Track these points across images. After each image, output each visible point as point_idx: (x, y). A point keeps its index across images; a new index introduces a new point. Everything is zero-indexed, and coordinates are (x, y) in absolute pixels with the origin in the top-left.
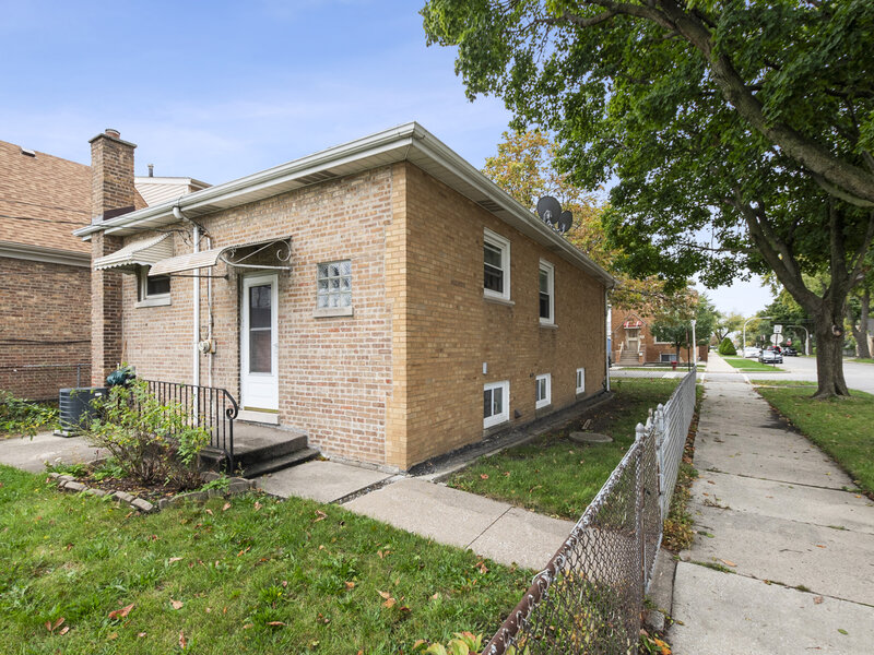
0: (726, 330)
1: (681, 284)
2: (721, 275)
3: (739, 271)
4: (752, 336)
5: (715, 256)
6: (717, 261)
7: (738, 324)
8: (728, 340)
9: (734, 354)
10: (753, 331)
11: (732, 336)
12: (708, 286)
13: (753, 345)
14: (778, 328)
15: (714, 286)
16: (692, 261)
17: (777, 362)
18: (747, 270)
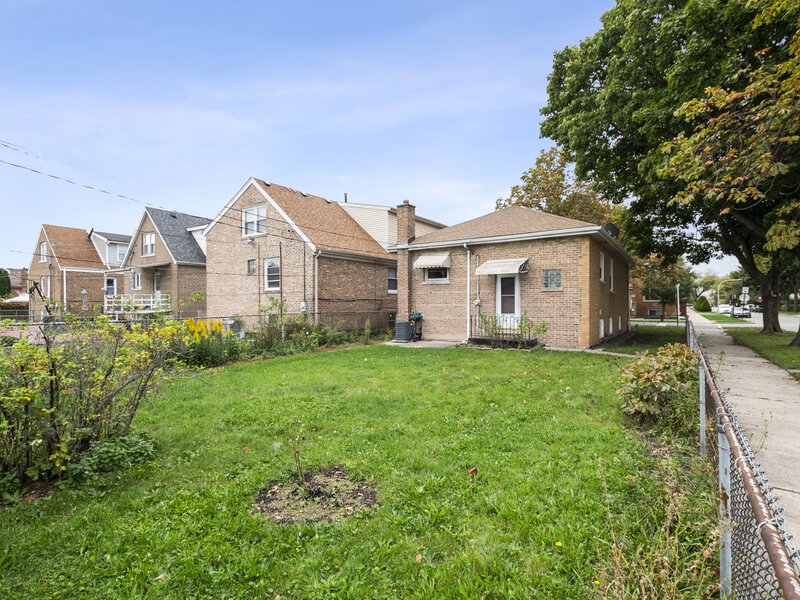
0: (701, 289)
1: (674, 261)
2: (702, 256)
3: (715, 253)
4: (726, 294)
5: (698, 243)
6: (699, 246)
7: (712, 283)
8: (704, 298)
9: (710, 310)
10: (727, 290)
11: (707, 294)
12: (693, 263)
13: (727, 303)
14: (746, 290)
15: (697, 263)
16: (681, 246)
17: (746, 317)
18: (720, 253)
